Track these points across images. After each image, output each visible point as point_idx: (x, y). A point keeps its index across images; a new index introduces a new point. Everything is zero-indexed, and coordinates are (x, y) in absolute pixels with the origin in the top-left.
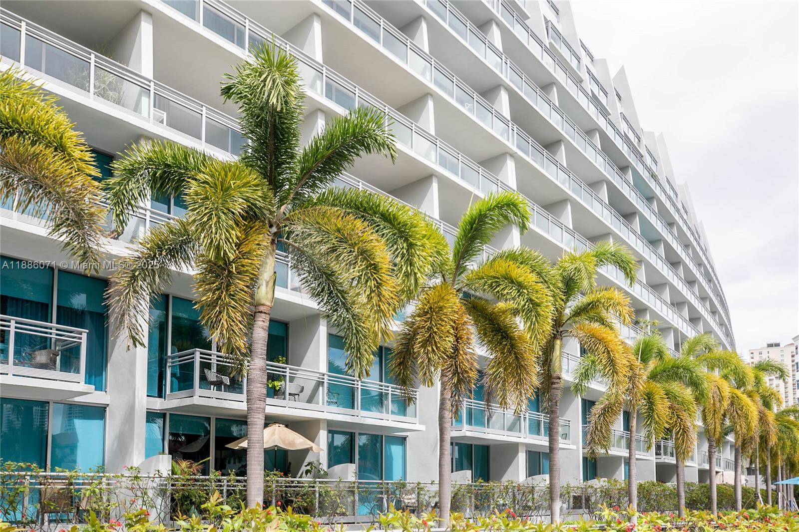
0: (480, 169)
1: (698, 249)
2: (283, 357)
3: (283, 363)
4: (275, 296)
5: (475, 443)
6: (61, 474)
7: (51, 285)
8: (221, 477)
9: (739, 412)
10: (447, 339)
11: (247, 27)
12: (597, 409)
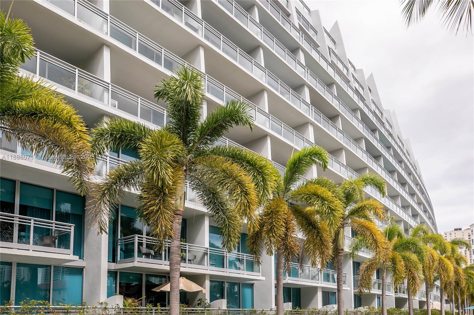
0: (294, 132)
1: (416, 175)
2: (183, 239)
3: (184, 242)
4: (185, 206)
5: (293, 287)
6: (63, 307)
7: (52, 199)
8: (152, 308)
9: (443, 268)
10: (281, 229)
11: (163, 53)
12: (363, 267)
